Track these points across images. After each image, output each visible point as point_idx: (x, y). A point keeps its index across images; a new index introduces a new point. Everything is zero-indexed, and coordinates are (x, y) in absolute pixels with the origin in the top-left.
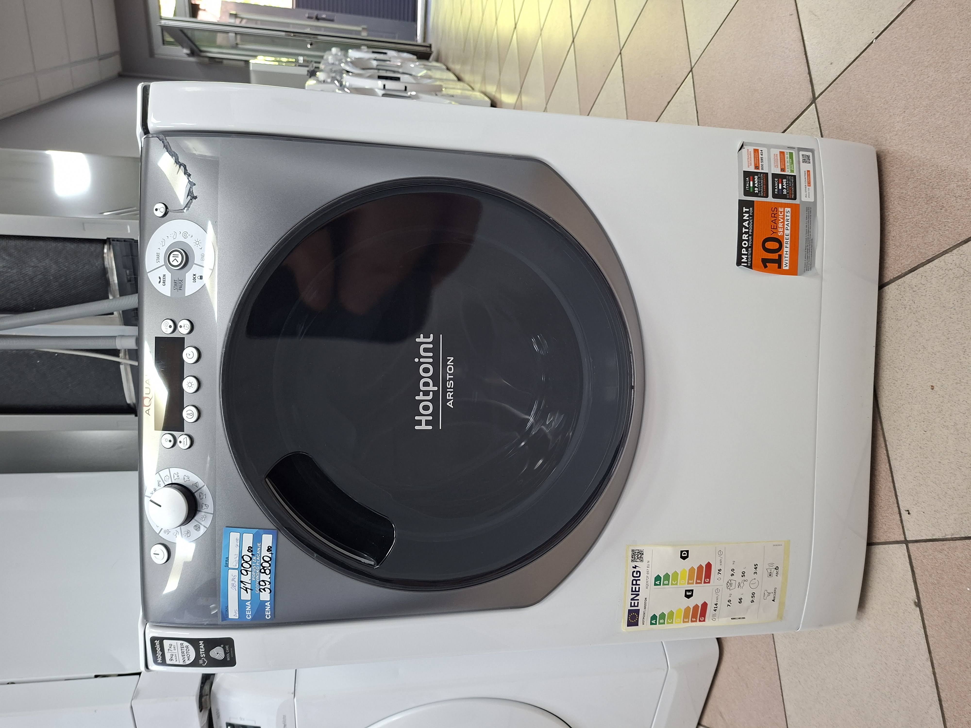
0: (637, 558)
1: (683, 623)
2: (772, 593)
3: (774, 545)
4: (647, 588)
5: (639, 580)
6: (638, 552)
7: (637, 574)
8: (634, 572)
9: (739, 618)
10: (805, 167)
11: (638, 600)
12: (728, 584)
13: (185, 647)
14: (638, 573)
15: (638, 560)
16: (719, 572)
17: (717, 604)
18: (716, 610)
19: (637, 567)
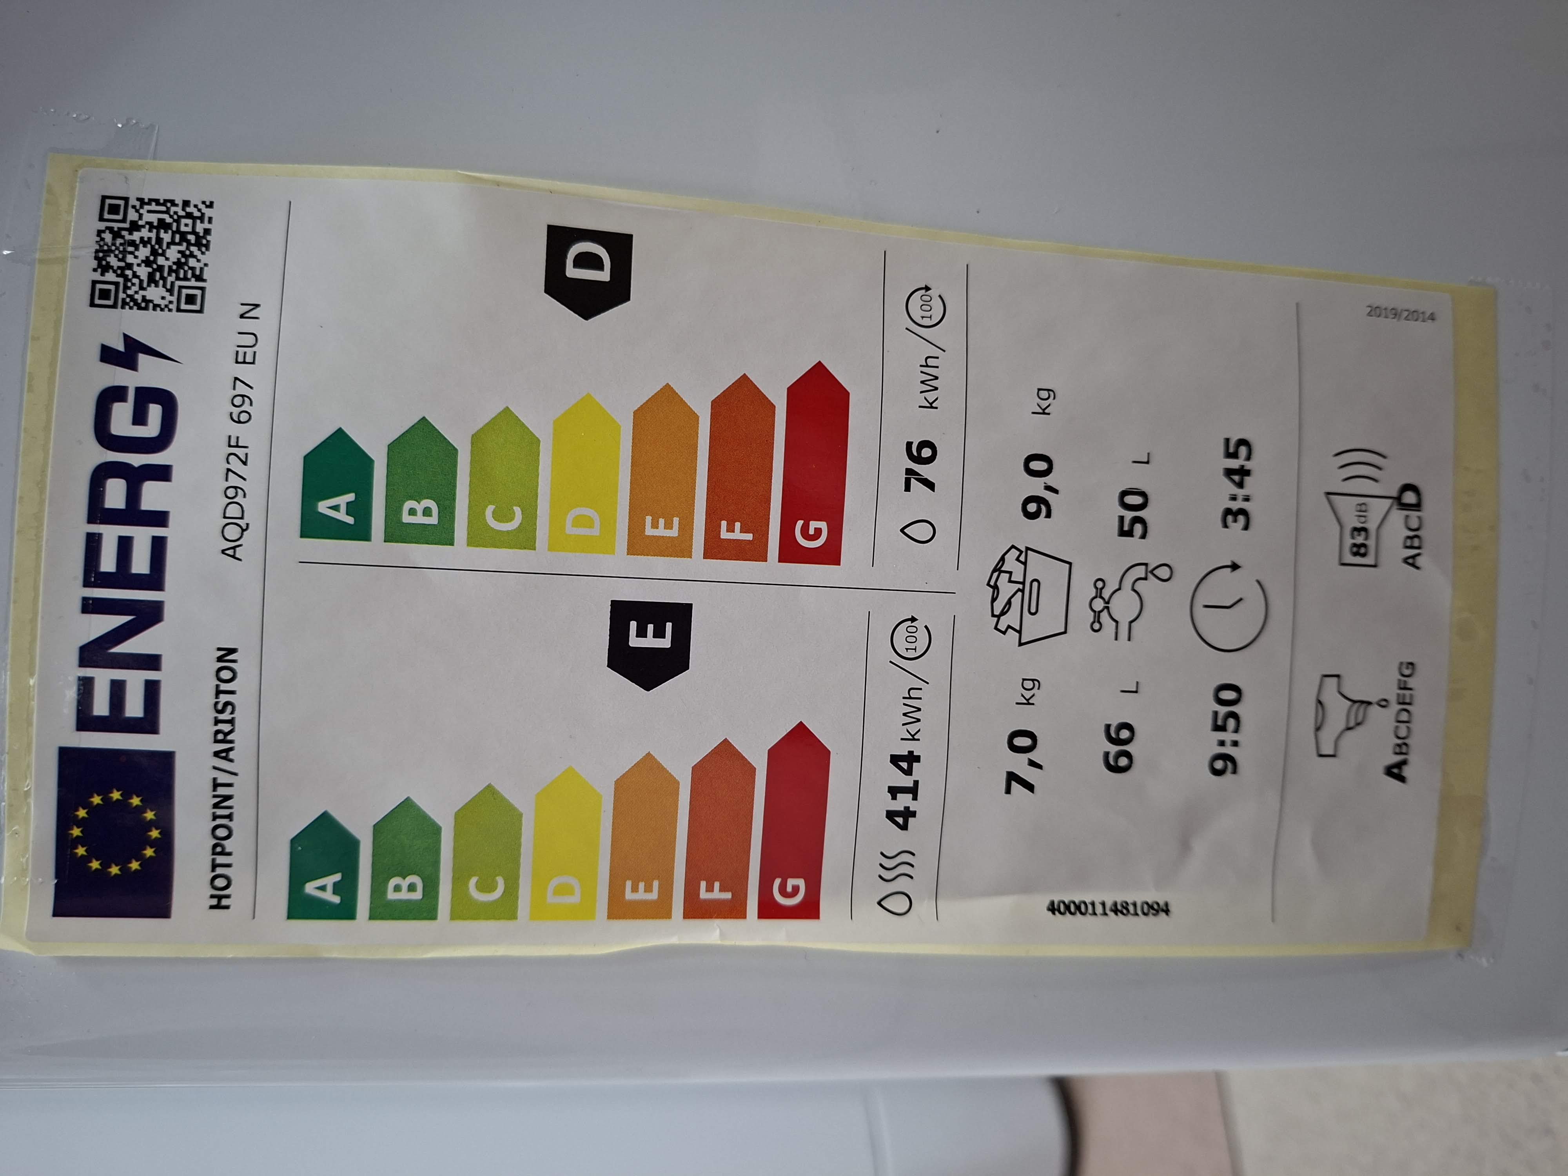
0: (143, 272)
1: (613, 914)
2: (1383, 703)
3: (1375, 311)
4: (231, 552)
5: (163, 473)
6: (163, 225)
7: (139, 418)
8: (112, 395)
9: (1121, 909)
11: (152, 662)
12: (1006, 589)
14: (155, 412)
15: (155, 293)
16: (923, 470)
17: (912, 758)
18: (908, 814)
19: (142, 358)
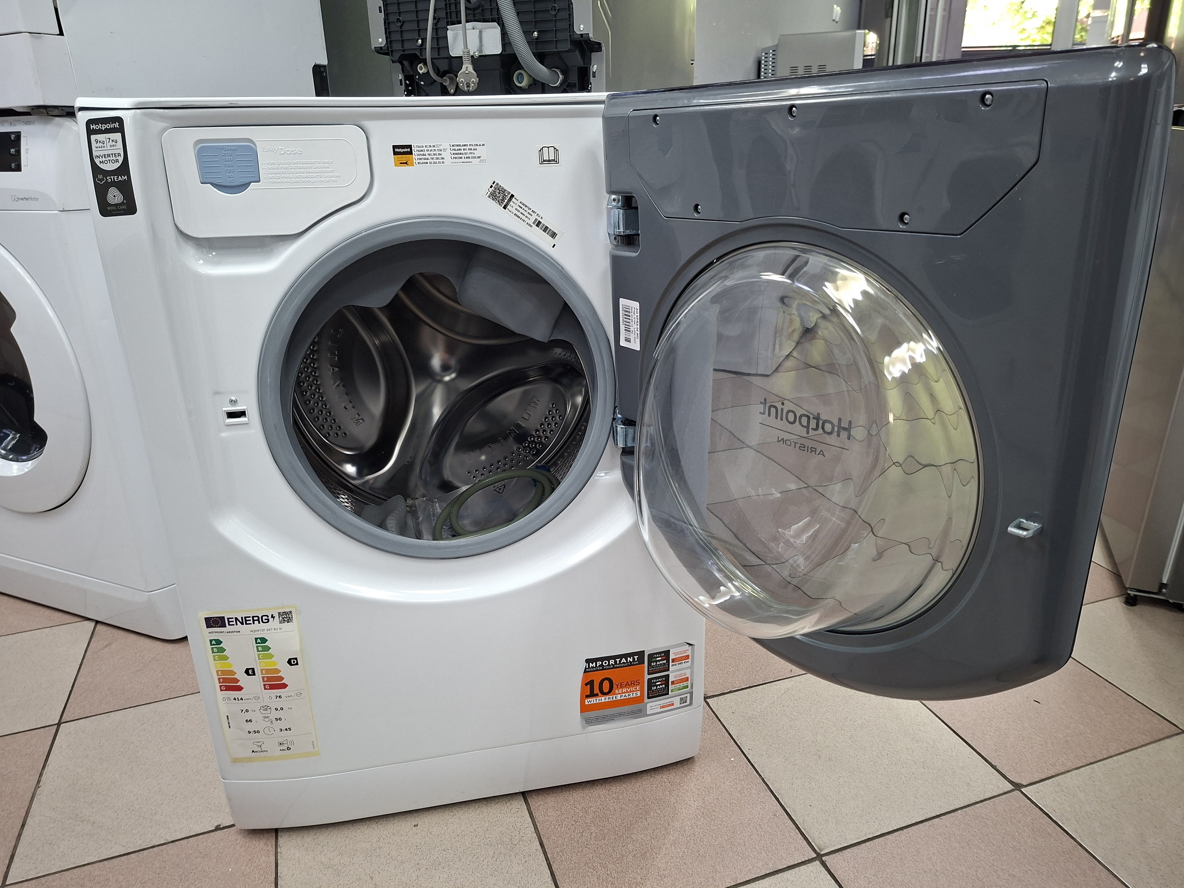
0: (283, 617)
1: (217, 671)
2: (261, 749)
3: (313, 742)
4: (251, 631)
5: (259, 623)
6: (289, 618)
7: (265, 619)
8: (268, 616)
9: (229, 723)
10: (676, 701)
11: (237, 624)
12: (266, 707)
13: (116, 158)
14: (267, 621)
15: (281, 618)
16: (278, 697)
17: (242, 700)
18: (235, 700)
19: (273, 619)
